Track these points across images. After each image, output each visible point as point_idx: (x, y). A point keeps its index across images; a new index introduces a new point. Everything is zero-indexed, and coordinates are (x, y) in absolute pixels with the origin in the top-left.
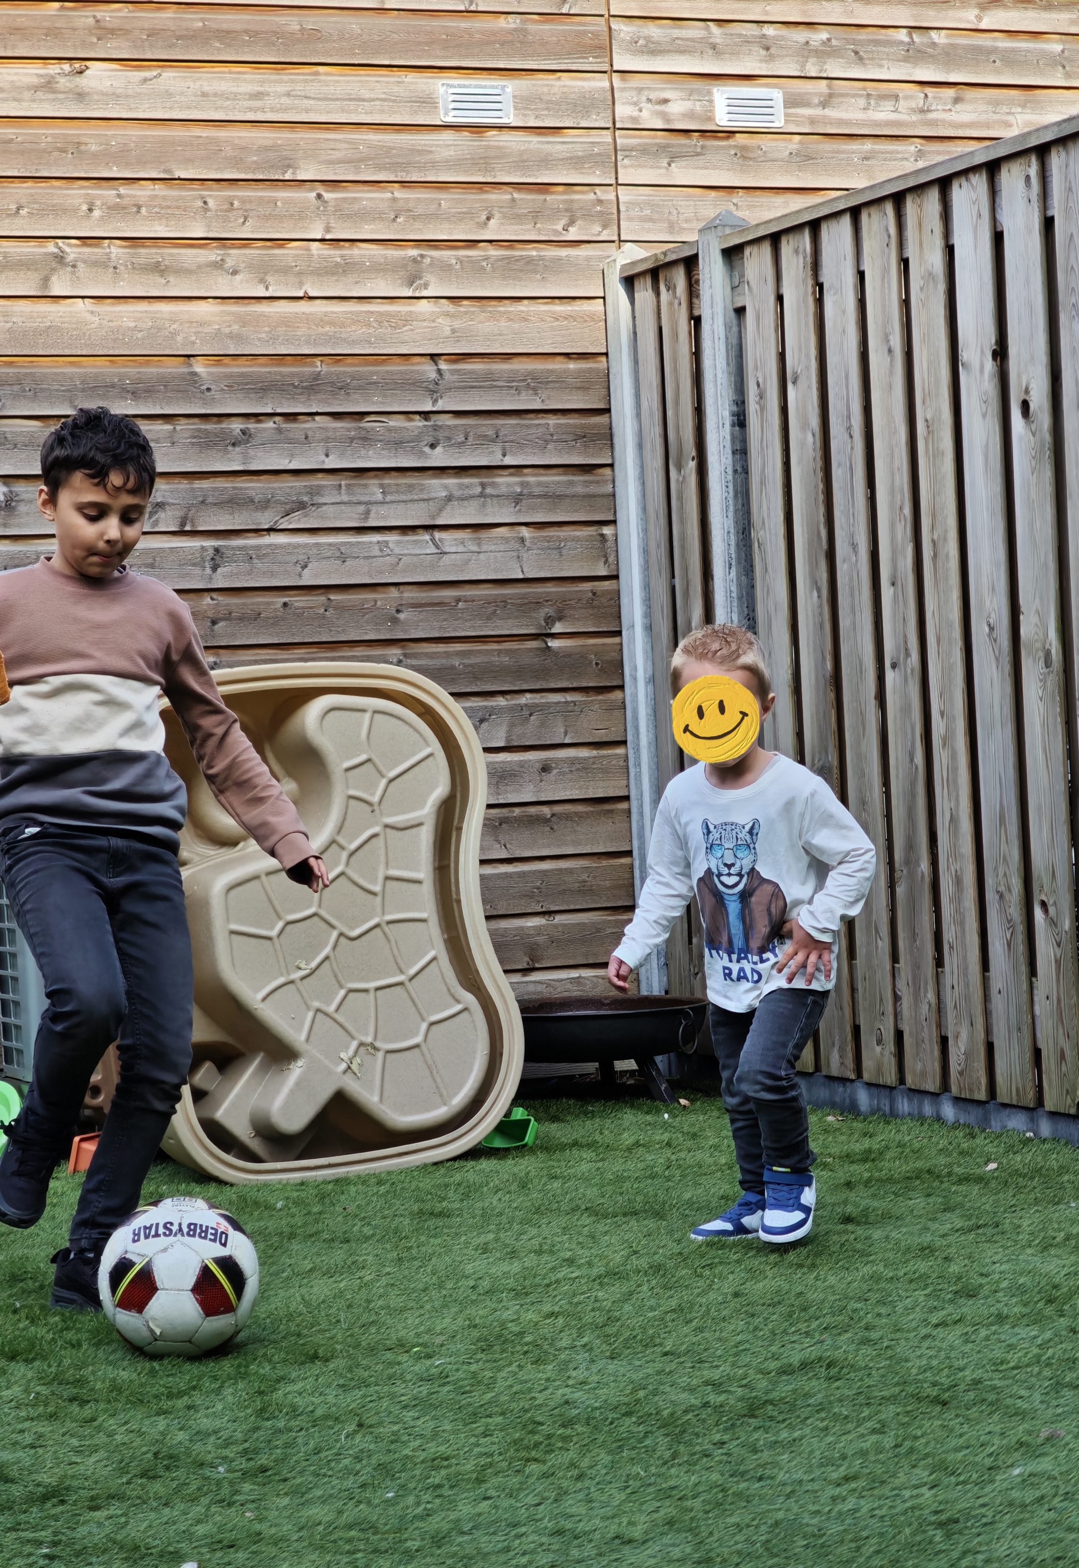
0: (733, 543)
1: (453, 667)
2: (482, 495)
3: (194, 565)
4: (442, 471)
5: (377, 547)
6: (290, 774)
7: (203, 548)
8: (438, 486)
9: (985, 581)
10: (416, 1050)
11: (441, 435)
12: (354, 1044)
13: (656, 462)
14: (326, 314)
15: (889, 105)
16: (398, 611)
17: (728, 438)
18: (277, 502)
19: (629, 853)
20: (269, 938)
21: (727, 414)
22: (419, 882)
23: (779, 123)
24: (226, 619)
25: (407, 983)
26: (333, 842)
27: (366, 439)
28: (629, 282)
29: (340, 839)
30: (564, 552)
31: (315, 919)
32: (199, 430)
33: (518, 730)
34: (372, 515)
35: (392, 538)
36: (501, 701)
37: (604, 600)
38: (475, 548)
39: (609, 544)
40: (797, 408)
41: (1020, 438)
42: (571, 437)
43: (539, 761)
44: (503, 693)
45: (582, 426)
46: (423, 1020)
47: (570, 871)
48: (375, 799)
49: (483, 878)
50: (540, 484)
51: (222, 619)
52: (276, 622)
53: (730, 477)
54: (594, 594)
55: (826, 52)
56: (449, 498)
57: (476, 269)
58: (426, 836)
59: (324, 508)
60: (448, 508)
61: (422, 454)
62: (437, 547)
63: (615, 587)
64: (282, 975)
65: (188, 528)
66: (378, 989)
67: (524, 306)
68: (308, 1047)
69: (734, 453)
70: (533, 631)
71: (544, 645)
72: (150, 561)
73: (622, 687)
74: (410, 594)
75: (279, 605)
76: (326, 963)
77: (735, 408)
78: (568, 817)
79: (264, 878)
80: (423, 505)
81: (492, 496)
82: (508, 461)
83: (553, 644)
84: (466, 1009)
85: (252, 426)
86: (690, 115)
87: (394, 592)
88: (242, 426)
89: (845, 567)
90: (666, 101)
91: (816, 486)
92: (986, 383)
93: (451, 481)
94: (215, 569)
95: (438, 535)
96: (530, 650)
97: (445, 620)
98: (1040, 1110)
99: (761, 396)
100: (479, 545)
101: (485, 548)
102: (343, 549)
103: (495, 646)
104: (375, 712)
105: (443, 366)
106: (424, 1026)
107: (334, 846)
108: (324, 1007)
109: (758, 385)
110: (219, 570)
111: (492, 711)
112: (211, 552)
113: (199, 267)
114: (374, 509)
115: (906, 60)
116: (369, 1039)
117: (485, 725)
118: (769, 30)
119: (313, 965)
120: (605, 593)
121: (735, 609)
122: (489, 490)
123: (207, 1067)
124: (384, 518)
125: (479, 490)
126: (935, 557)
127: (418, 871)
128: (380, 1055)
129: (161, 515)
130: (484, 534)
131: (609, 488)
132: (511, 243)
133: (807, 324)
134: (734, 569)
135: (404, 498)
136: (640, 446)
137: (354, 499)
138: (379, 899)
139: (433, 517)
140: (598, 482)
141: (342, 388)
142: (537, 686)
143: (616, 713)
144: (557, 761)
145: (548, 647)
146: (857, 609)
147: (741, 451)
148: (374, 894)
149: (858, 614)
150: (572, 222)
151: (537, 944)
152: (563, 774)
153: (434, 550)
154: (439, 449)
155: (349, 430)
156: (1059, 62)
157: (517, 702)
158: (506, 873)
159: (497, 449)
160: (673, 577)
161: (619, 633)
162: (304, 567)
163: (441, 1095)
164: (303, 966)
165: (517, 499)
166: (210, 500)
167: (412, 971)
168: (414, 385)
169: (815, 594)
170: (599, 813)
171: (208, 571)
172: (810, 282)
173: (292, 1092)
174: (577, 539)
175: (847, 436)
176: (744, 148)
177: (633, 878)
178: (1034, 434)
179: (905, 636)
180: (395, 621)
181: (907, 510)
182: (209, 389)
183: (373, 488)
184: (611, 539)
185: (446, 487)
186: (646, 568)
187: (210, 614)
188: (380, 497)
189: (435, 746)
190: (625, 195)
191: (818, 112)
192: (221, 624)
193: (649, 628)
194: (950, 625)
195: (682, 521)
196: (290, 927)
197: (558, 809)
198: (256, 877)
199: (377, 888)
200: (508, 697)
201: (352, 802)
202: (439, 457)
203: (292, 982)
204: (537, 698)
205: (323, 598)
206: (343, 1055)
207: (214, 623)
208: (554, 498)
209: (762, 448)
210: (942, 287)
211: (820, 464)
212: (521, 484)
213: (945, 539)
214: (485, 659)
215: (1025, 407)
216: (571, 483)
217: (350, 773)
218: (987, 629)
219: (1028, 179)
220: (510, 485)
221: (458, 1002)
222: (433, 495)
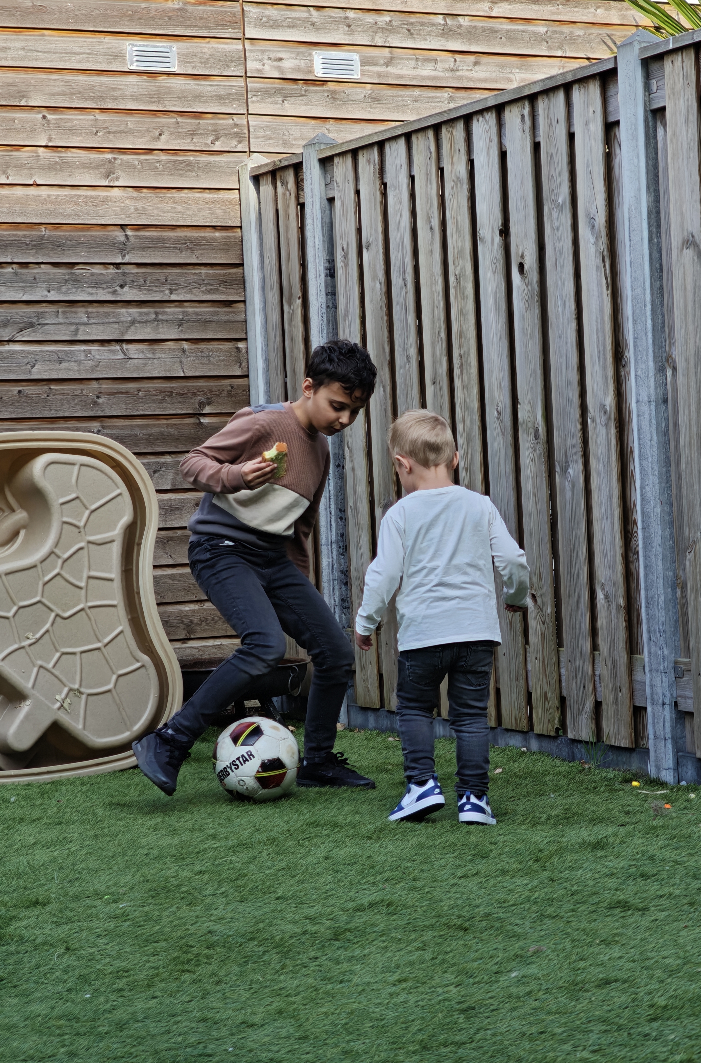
1: (136, 436)
2: (155, 320)
4: (128, 303)
5: (83, 354)
6: (22, 507)
8: (125, 313)
9: (495, 381)
10: (108, 694)
11: (127, 279)
12: (66, 690)
13: (274, 299)
14: (48, 196)
15: (431, 66)
16: (98, 397)
17: (323, 284)
18: (15, 322)
20: (7, 618)
21: (322, 268)
22: (111, 580)
23: (357, 76)
25: (103, 649)
26: (52, 552)
27: (76, 281)
28: (256, 179)
29: (56, 551)
30: (212, 359)
31: (39, 605)
34: (80, 332)
35: (94, 348)
36: (168, 459)
37: (239, 392)
38: (151, 356)
39: (242, 354)
40: (369, 266)
41: (518, 288)
42: (217, 282)
43: (194, 499)
44: (170, 453)
45: (224, 275)
46: (114, 673)
48: (82, 524)
49: (155, 577)
50: (195, 313)
52: (13, 404)
53: (324, 310)
54: (232, 387)
55: (388, 29)
56: (133, 322)
57: (153, 168)
58: (116, 549)
59: (47, 327)
60: (133, 328)
61: (115, 292)
62: (125, 355)
63: (247, 383)
64: (16, 643)
66: (82, 652)
67: (184, 194)
68: (34, 692)
69: (327, 294)
70: (191, 412)
71: (198, 421)
74: (105, 386)
75: (16, 392)
76: (47, 635)
77: (327, 265)
79: (4, 577)
80: (115, 326)
81: (163, 321)
82: (174, 297)
83: (203, 420)
84: (143, 666)
86: (298, 69)
87: (95, 384)
89: (402, 371)
90: (281, 59)
91: (382, 318)
92: (494, 249)
93: (135, 310)
95: (125, 346)
96: (189, 424)
97: (130, 404)
98: (531, 733)
99: (345, 257)
100: (153, 353)
101: (158, 355)
102: (60, 355)
103: (165, 422)
104: (82, 465)
105: (129, 233)
106: (114, 677)
107: (53, 555)
108: (45, 664)
109: (343, 249)
111: (162, 465)
114: (81, 328)
115: (442, 35)
116: (76, 686)
117: (157, 475)
118: (351, 14)
119: (38, 636)
120: (239, 387)
122: (160, 317)
124: (88, 334)
125: (153, 316)
126: (460, 364)
127: (110, 572)
128: (84, 697)
130: (157, 346)
131: (243, 317)
132: (176, 151)
133: (376, 209)
135: (103, 321)
136: (263, 289)
137: (68, 321)
138: (83, 592)
139: (122, 334)
140: (235, 313)
141: (60, 247)
145: (201, 423)
146: (410, 399)
147: (332, 293)
148: (80, 588)
149: (410, 403)
150: (217, 139)
151: (191, 622)
153: (123, 356)
154: (126, 289)
155: (64, 275)
156: (544, 39)
158: (171, 574)
159: (166, 290)
160: (286, 376)
162: (33, 366)
163: (126, 724)
164: (30, 636)
165: (180, 323)
167: (106, 640)
168: (112, 245)
169: (382, 389)
172: (378, 182)
173: (22, 722)
174: (222, 351)
175: (402, 285)
176: (334, 92)
178: (527, 286)
180: (95, 403)
181: (443, 334)
183: (81, 314)
184: (244, 351)
185: (131, 314)
186: (267, 371)
188: (85, 320)
189: (123, 488)
190: (253, 121)
191: (383, 69)
194: (472, 411)
195: (292, 339)
196: (21, 610)
199: (82, 584)
200: (173, 456)
201: (65, 526)
202: (126, 294)
203: (23, 648)
205: (46, 387)
206: (58, 697)
208: (204, 323)
209: (346, 291)
210: (466, 187)
211: (384, 302)
212: (183, 313)
213: (468, 354)
214: (158, 430)
215: (521, 266)
216: (217, 313)
217: (65, 506)
218: (496, 414)
219: (523, 116)
220: (174, 313)
221: (138, 661)
222: (122, 319)
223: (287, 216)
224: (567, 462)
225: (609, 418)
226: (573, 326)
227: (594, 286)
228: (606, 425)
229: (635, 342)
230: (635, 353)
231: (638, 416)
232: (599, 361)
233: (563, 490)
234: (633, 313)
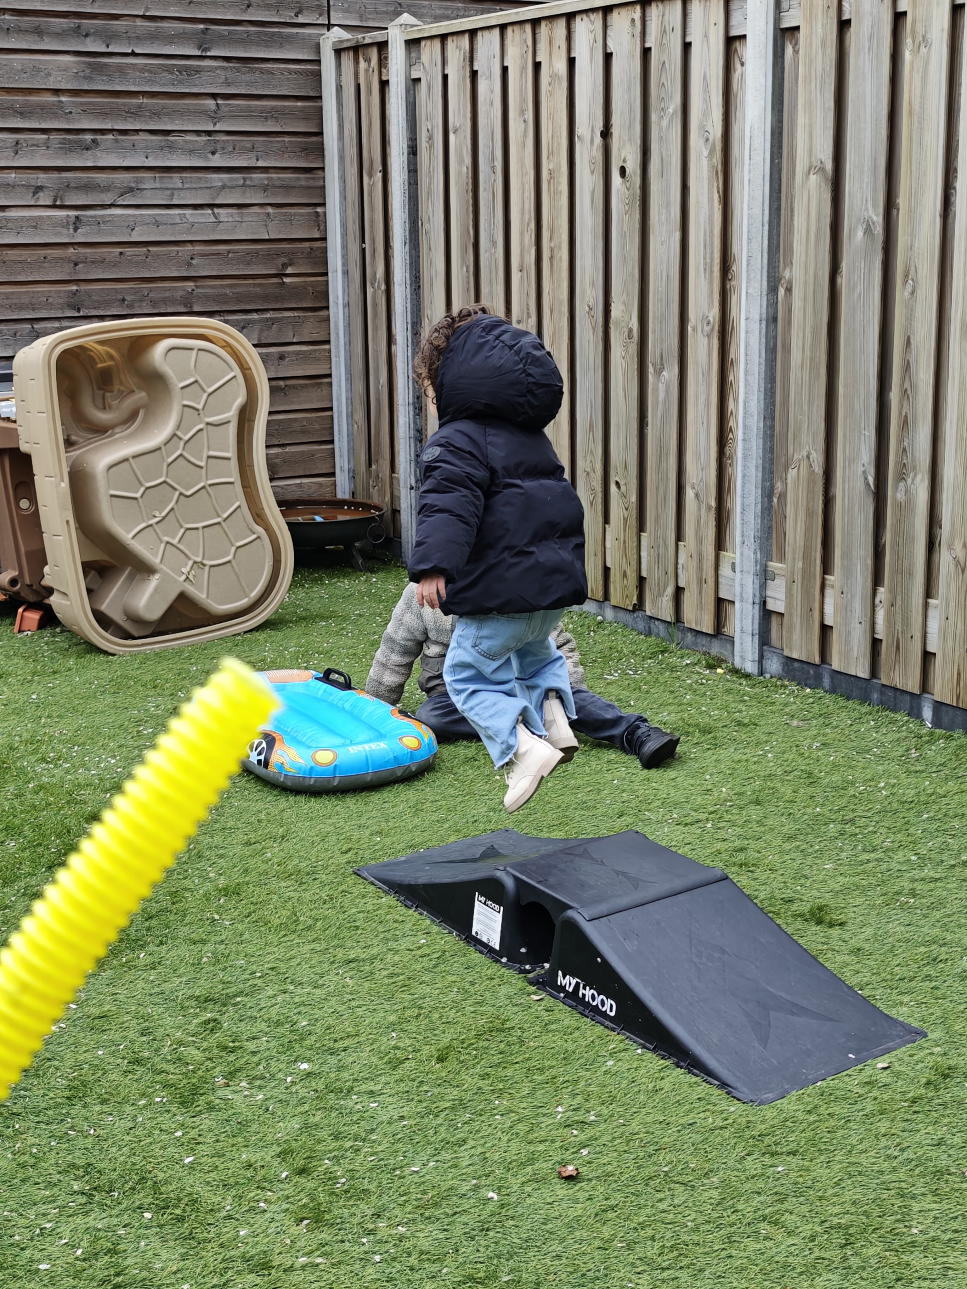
0: (407, 229)
1: (226, 294)
2: (244, 185)
3: (63, 227)
4: (219, 169)
5: (178, 217)
6: (142, 388)
7: (68, 216)
8: (217, 179)
9: (587, 278)
10: (228, 565)
11: (218, 146)
12: (190, 563)
13: (353, 170)
14: (146, 65)
16: (192, 259)
17: (406, 162)
18: (115, 187)
19: (331, 409)
20: (135, 499)
21: (405, 146)
22: (228, 459)
24: (84, 262)
25: (223, 523)
26: (175, 435)
27: (171, 147)
28: (338, 52)
29: (178, 433)
30: (294, 222)
31: (164, 485)
32: (65, 139)
33: (265, 334)
34: (175, 196)
35: (188, 212)
36: (255, 316)
37: (317, 253)
38: (239, 219)
39: (321, 218)
40: (456, 150)
41: (618, 190)
42: (298, 149)
43: (278, 353)
44: (256, 311)
45: (306, 143)
46: (233, 545)
47: (296, 420)
48: (200, 407)
50: (279, 178)
51: (80, 262)
52: (115, 265)
53: (406, 187)
54: (311, 249)
56: (223, 187)
57: (241, 39)
58: (232, 429)
59: (145, 192)
60: (223, 193)
61: (206, 158)
62: (216, 218)
63: (324, 245)
64: (144, 521)
65: (58, 203)
66: (204, 527)
67: (270, 65)
68: (162, 566)
69: (409, 172)
70: (275, 272)
71: (281, 281)
72: (34, 224)
73: (327, 308)
74: (198, 248)
75: (117, 254)
76: (172, 513)
77: (409, 143)
78: (294, 387)
79: (131, 460)
80: (208, 191)
81: (249, 186)
82: (260, 164)
83: (287, 280)
84: (258, 537)
85: (99, 137)
87: (189, 247)
88: (92, 137)
91: (468, 201)
92: (595, 151)
93: (225, 176)
94: (76, 230)
95: (216, 211)
96: (273, 284)
97: (221, 264)
98: (607, 603)
99: (430, 138)
100: (242, 217)
101: (246, 219)
102: (157, 218)
103: (251, 281)
104: (199, 350)
105: (220, 102)
106: (233, 549)
107: (175, 438)
108: (171, 541)
109: (428, 130)
110: (79, 231)
111: (249, 322)
112: (73, 219)
113: (64, 31)
114: (176, 192)
116: (199, 559)
117: (245, 330)
119: (163, 514)
120: (318, 249)
121: (408, 271)
122: (248, 182)
123: (93, 573)
124: (183, 198)
125: (242, 182)
126: (551, 258)
127: (228, 451)
128: (207, 568)
129: (41, 194)
130: (245, 211)
131: (321, 183)
132: (263, 23)
133: (465, 96)
134: (407, 245)
135: (194, 186)
136: (342, 158)
137: (164, 186)
138: (204, 471)
139: (213, 199)
140: (314, 179)
141: (157, 114)
142: (277, 306)
143: (323, 323)
144: (289, 353)
145: (284, 283)
146: (494, 281)
148: (201, 467)
149: (494, 286)
150: (300, 11)
151: (276, 464)
152: (293, 360)
153: (215, 220)
154: (217, 155)
155: (161, 141)
157: (264, 316)
159: (254, 156)
160: (364, 242)
161: (326, 274)
162: (133, 230)
163: (244, 592)
164: (157, 515)
166: (72, 185)
167: (225, 515)
168: (204, 113)
169: (465, 269)
170: (312, 385)
171: (72, 231)
172: (468, 69)
173: (152, 595)
174: (301, 215)
175: (491, 172)
177: (333, 423)
178: (628, 190)
179: (528, 305)
180: (190, 265)
181: (533, 225)
182: (71, 113)
183: (176, 180)
184: (322, 214)
185: (221, 179)
186: (344, 235)
187: (73, 258)
188: (180, 185)
189: (237, 371)
192: (81, 265)
193: (346, 273)
194: (561, 303)
196: (148, 491)
197: (289, 382)
198: (126, 460)
199: (202, 464)
200: (260, 313)
201: (186, 409)
202: (217, 161)
203: (151, 525)
204: (277, 315)
205: (145, 249)
206: (184, 570)
207: (76, 264)
208: (287, 188)
209: (429, 172)
210: (565, 84)
211: (470, 187)
212: (268, 178)
213: (560, 248)
214: (245, 289)
215: (623, 171)
216: (298, 179)
217: (184, 390)
218: (587, 309)
219: (633, 20)
220: (261, 179)
221: (254, 533)
222: (214, 185)
223: (370, 92)
224: (662, 364)
225: (712, 330)
226: (677, 235)
227: (705, 200)
228: (709, 336)
229: (748, 260)
230: (747, 271)
231: (747, 332)
232: (705, 272)
233: (656, 390)
234: (749, 232)
